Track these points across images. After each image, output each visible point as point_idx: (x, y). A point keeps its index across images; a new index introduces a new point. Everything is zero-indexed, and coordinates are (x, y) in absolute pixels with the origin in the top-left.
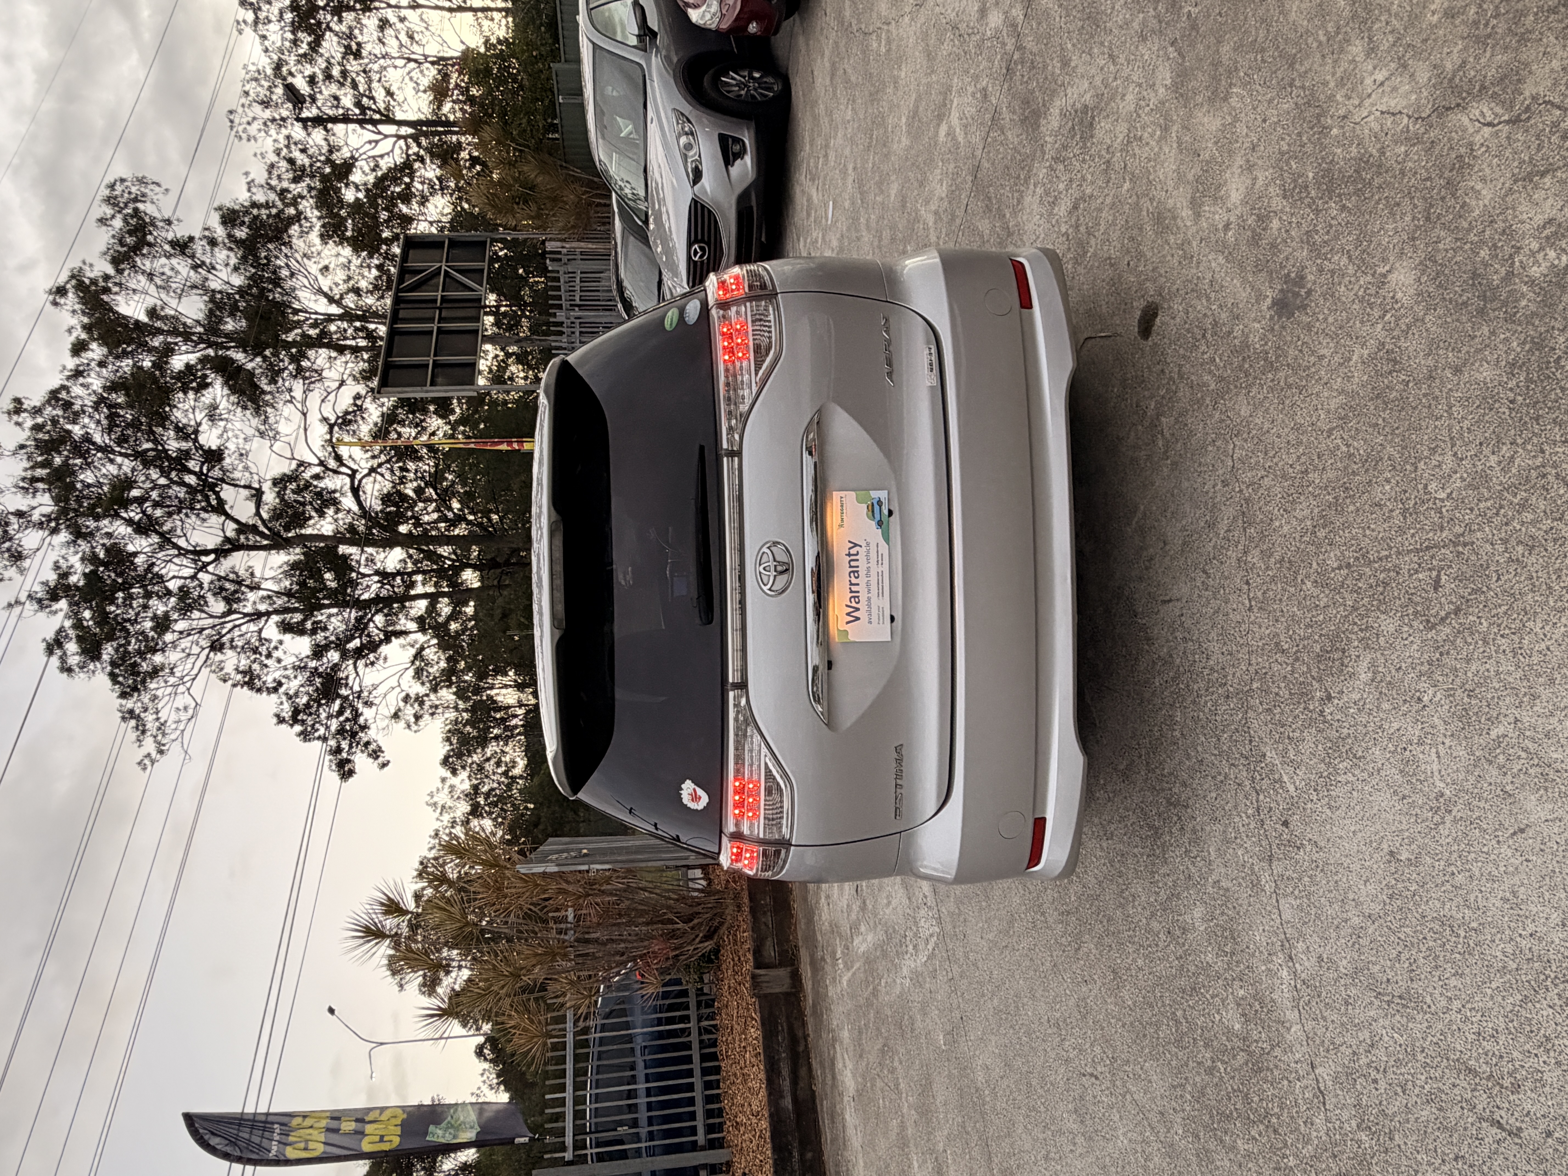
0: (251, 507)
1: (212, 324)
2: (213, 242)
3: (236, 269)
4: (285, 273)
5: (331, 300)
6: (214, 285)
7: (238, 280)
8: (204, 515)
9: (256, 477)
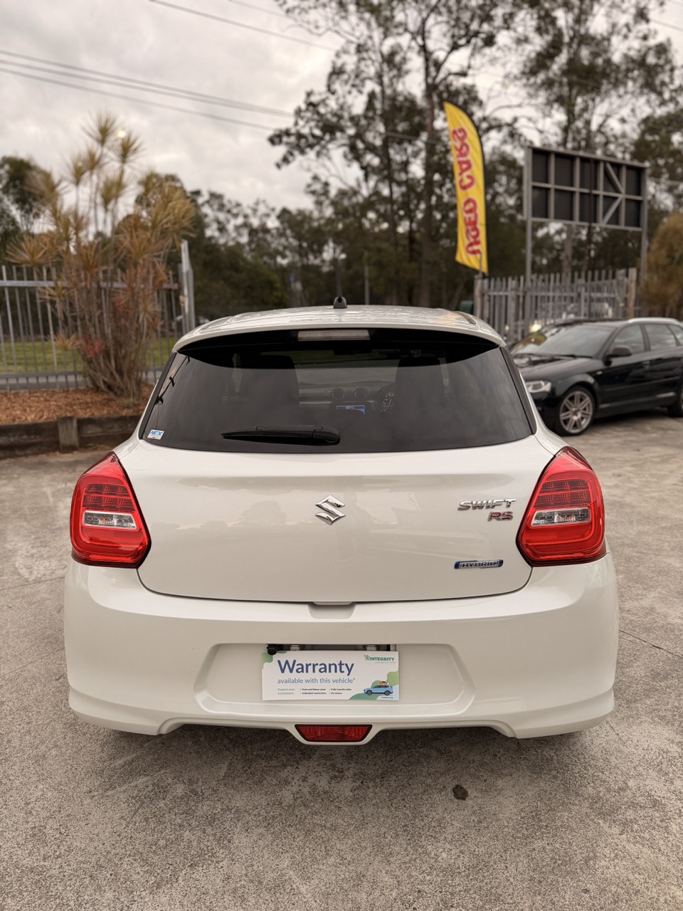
0: (455, 69)
1: (585, 39)
2: (645, 38)
3: (626, 56)
4: (621, 90)
5: (601, 126)
6: (615, 40)
7: (616, 58)
8: (449, 35)
9: (476, 72)
